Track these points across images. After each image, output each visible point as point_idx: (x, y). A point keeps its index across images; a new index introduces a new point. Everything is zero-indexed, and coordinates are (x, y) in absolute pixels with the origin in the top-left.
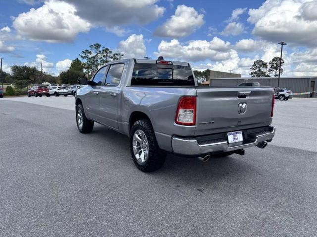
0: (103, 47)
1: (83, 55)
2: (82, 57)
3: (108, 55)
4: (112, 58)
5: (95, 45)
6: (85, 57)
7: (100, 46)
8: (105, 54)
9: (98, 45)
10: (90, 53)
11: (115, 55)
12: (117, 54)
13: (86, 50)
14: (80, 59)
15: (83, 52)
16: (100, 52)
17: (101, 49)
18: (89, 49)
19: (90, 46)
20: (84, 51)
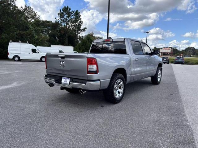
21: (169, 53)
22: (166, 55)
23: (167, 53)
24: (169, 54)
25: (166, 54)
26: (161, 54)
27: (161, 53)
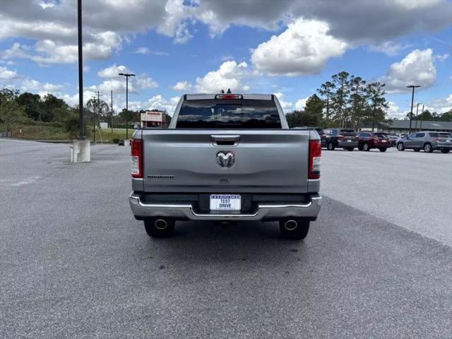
0: (353, 76)
1: (323, 90)
2: (321, 92)
3: (360, 87)
4: (365, 90)
5: (340, 74)
6: (325, 92)
7: (348, 74)
8: (355, 86)
9: (345, 73)
10: (333, 86)
11: (370, 86)
12: (374, 85)
13: (328, 82)
14: (319, 95)
15: (323, 85)
16: (347, 83)
17: (348, 79)
18: (331, 81)
19: (333, 77)
20: (324, 83)
21: (160, 122)
22: (154, 126)
23: (156, 122)
24: (158, 124)
25: (154, 124)
26: (144, 125)
27: (144, 122)
